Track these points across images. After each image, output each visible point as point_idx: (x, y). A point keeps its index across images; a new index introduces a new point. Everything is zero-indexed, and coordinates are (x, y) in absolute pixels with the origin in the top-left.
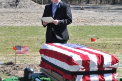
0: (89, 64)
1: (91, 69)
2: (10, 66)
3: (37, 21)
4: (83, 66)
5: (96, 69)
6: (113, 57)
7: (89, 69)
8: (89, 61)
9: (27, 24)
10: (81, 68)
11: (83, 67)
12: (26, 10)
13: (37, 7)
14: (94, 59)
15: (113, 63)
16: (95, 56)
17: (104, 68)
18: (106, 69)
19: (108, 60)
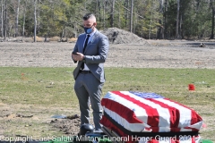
0: (158, 122)
1: (161, 129)
2: (73, 120)
3: (136, 61)
4: (148, 124)
5: (168, 129)
6: (193, 113)
7: (158, 129)
8: (158, 117)
9: (120, 65)
10: (146, 127)
11: (149, 126)
12: (125, 47)
13: (141, 43)
14: (165, 115)
15: (193, 121)
16: (167, 110)
17: (180, 129)
18: (183, 130)
19: (185, 117)
